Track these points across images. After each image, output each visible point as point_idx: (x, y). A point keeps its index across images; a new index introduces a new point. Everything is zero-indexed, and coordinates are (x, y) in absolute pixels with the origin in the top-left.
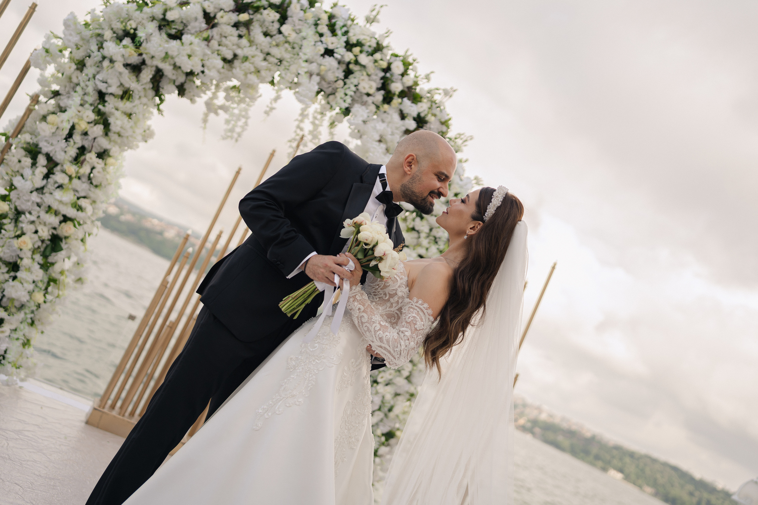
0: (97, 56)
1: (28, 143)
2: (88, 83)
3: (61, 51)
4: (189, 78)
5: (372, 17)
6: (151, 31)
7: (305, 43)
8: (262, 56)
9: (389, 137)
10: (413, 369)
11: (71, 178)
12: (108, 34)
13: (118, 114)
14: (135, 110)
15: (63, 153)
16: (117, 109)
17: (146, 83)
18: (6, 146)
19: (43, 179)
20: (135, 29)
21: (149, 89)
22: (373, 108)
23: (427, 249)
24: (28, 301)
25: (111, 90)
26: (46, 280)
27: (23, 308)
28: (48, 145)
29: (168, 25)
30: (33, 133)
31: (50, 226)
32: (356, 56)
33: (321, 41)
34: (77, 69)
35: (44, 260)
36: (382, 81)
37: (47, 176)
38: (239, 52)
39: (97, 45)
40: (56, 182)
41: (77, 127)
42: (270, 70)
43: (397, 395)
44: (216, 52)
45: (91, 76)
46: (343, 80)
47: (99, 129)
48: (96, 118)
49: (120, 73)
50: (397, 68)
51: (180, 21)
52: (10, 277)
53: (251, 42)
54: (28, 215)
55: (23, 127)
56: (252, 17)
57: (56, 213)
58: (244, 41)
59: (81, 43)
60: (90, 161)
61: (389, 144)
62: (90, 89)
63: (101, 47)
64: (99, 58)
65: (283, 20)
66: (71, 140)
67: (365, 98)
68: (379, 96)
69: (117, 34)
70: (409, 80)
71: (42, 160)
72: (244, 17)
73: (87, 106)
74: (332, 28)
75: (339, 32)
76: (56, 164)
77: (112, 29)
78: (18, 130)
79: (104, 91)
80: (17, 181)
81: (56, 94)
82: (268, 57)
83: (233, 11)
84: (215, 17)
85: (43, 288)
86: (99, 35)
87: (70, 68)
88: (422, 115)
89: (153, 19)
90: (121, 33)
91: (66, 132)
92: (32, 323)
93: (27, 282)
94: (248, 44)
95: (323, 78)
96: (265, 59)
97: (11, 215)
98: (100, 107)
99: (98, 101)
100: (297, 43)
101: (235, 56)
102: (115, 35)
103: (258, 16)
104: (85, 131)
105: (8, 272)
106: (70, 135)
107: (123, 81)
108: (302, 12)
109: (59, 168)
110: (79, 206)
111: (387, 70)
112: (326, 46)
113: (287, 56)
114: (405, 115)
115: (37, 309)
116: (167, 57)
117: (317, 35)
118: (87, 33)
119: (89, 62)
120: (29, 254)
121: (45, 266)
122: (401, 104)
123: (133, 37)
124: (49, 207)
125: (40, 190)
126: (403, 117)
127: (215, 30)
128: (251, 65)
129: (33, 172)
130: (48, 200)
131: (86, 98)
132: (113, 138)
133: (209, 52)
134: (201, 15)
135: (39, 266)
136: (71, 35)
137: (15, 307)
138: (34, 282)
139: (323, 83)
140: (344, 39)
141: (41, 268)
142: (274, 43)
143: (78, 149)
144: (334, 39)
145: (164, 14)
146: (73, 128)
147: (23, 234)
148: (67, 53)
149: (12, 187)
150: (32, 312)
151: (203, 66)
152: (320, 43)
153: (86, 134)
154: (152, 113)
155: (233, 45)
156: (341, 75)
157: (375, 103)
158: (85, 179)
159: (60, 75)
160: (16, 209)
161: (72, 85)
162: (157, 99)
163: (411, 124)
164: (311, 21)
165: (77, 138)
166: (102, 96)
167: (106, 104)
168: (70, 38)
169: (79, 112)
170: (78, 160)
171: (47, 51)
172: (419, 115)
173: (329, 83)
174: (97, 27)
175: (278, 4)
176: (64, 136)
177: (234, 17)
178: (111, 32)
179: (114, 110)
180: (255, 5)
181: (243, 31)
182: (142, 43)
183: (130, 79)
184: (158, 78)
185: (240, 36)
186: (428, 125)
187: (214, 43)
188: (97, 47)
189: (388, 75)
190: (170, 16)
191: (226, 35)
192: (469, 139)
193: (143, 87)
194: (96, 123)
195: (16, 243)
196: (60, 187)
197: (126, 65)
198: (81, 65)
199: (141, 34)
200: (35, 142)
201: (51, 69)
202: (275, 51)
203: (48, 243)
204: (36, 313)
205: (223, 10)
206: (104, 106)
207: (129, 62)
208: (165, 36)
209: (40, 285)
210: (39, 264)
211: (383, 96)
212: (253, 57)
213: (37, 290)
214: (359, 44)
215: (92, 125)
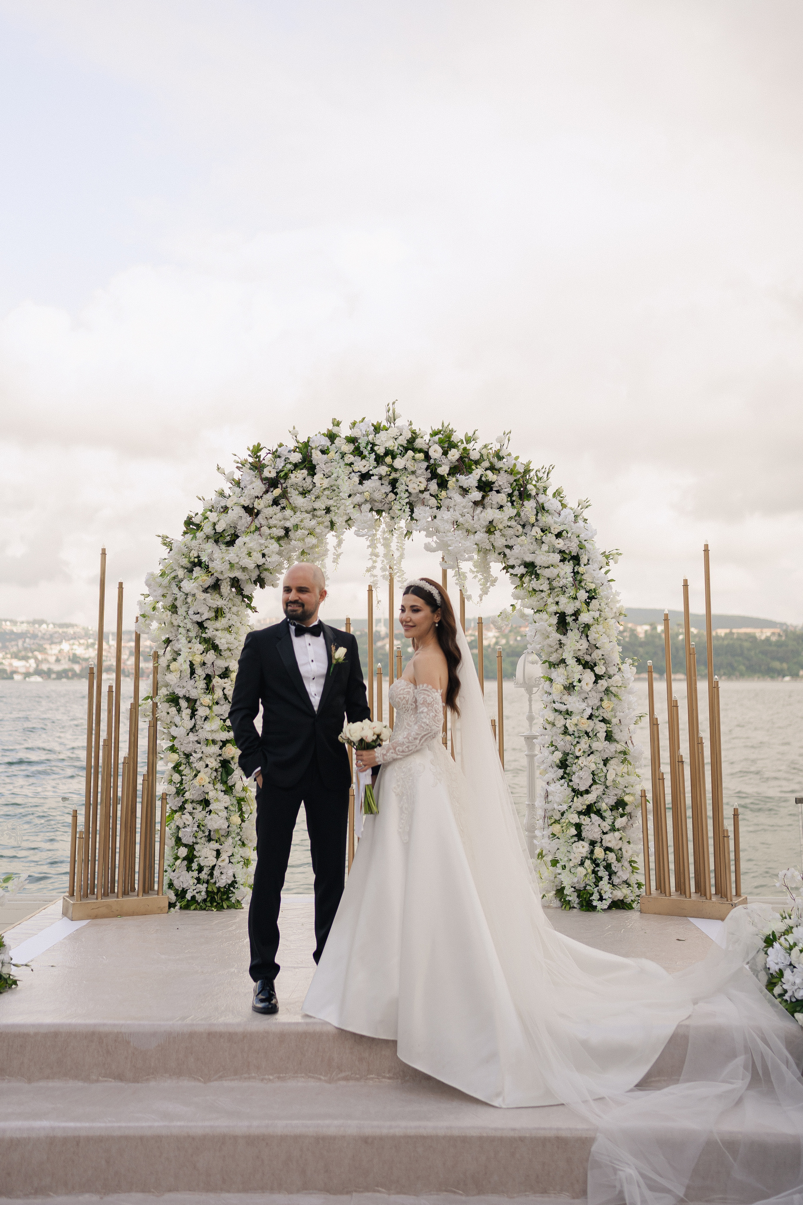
0: (180, 596)
1: (167, 695)
2: (186, 621)
3: (154, 609)
4: (261, 568)
5: (392, 416)
6: (210, 551)
7: (340, 482)
8: (309, 516)
9: (461, 520)
10: (607, 727)
11: (210, 708)
12: (181, 573)
13: (219, 634)
14: (231, 622)
15: (195, 690)
16: (217, 630)
17: (229, 594)
18: (153, 706)
19: (191, 719)
20: (198, 557)
21: (234, 596)
22: (433, 502)
23: (557, 603)
24: (228, 826)
25: (204, 617)
26: (235, 802)
27: (230, 834)
28: (181, 689)
29: (221, 536)
30: (167, 685)
31: (215, 755)
32: (391, 466)
33: (353, 471)
34: (173, 613)
35: (225, 786)
36: (429, 471)
37: (193, 716)
38: (288, 524)
39: (177, 585)
40: (202, 717)
41: (194, 662)
42: (322, 523)
43: (606, 762)
44: (269, 537)
45: (185, 614)
46: (392, 491)
47: (211, 656)
48: (205, 647)
49: (205, 599)
50: (436, 452)
51: (229, 526)
52: (207, 812)
53: (294, 509)
54: (194, 755)
55: (157, 683)
56: (284, 485)
57: (214, 742)
58: (288, 512)
59: (165, 591)
60: (218, 684)
61: (466, 526)
62: (189, 626)
63: (180, 588)
64: (184, 597)
65: (312, 470)
66: (195, 675)
67: (421, 496)
68: (433, 486)
69: (187, 568)
70: (454, 455)
71: (183, 704)
72: (277, 492)
73: (194, 640)
74: (358, 452)
75: (366, 453)
76: (196, 701)
77: (182, 567)
78: (155, 689)
79: (200, 621)
80: (174, 731)
81: (168, 641)
82: (316, 513)
83: (267, 492)
84: (253, 508)
85: (237, 810)
86: (174, 578)
87: (167, 616)
88: (483, 479)
89: (208, 538)
90: (189, 565)
91: (189, 671)
92: (243, 844)
93: (220, 810)
94: (293, 513)
95: (372, 501)
96: (314, 516)
97: (184, 761)
98: (204, 635)
99: (201, 631)
100: (334, 485)
101: (287, 530)
102: (186, 570)
103: (290, 482)
104: (202, 661)
105: (203, 809)
106: (193, 672)
107: (209, 605)
108: (325, 457)
109: (198, 703)
110: (227, 726)
111: (427, 457)
112: (359, 473)
113: (330, 503)
114: (468, 489)
115: (241, 830)
116: (231, 565)
117: (348, 467)
118: (166, 581)
119: (178, 603)
120: (211, 786)
121: (229, 790)
122: (457, 481)
123: (200, 564)
124: (207, 740)
125: (193, 729)
126: (465, 491)
127: (260, 516)
128: (303, 531)
129: (181, 717)
130: (203, 734)
131: (190, 634)
132: (226, 656)
133: (263, 541)
134: (242, 512)
135: (223, 793)
136: (155, 591)
137: (222, 836)
138: (226, 808)
139: (376, 504)
140: (373, 456)
141: (225, 794)
142: (313, 499)
143: (205, 679)
144: (364, 462)
145: (215, 529)
146: (192, 665)
147: (199, 772)
148: (160, 605)
149: (174, 738)
150: (238, 834)
151: (264, 555)
152: (353, 474)
153: (204, 664)
154: (248, 615)
155: (280, 521)
156: (389, 488)
157: (434, 494)
158: (222, 702)
159: (163, 625)
160: (185, 754)
161: (175, 628)
162: (246, 600)
163: (477, 495)
164: (337, 456)
165: (200, 672)
166: (201, 625)
167: (207, 631)
168: (155, 594)
169: (190, 648)
170: (209, 689)
171: (144, 616)
172: (480, 480)
173: (381, 502)
174: (171, 571)
175: (300, 461)
176: (189, 676)
177: (270, 497)
178: (182, 569)
179: (215, 633)
180: (282, 474)
181: (283, 502)
182: (208, 566)
183: (214, 600)
184: (236, 585)
185: (284, 508)
186: (496, 484)
187: (265, 530)
188: (177, 589)
189: (432, 461)
190: (219, 529)
191: (271, 516)
192: (551, 469)
193: (227, 599)
194: (206, 651)
195: (196, 782)
196: (206, 718)
197: (205, 591)
198: (174, 609)
199: (204, 558)
200: (171, 692)
201: (155, 625)
202: (317, 505)
203: (220, 769)
204: (241, 833)
205: (257, 497)
206: (206, 633)
207: (206, 586)
208: (223, 547)
209: (231, 808)
210: (222, 791)
211: (438, 484)
212: (302, 521)
213: (232, 813)
214: (389, 452)
215: (205, 654)
